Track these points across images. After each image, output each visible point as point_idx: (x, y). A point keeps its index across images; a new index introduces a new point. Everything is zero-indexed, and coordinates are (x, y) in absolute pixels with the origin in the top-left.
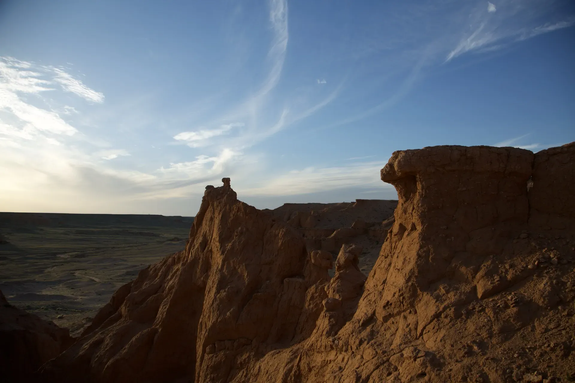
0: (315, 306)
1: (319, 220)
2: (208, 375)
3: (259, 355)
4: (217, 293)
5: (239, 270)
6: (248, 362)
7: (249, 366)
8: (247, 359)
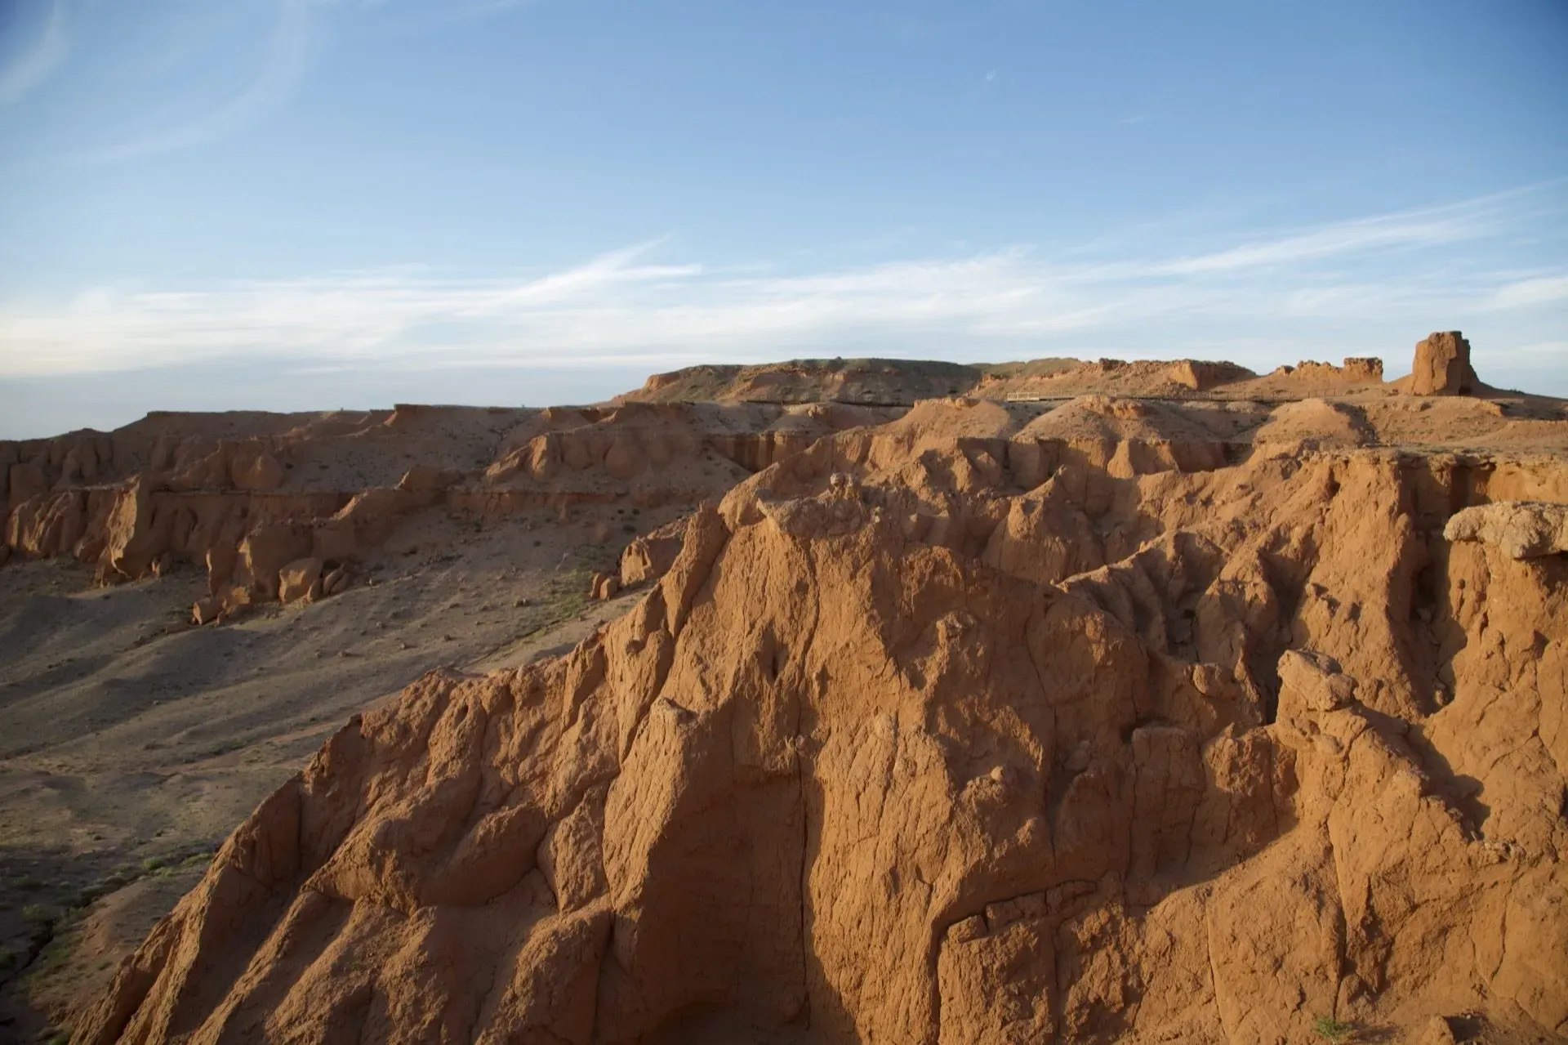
0: (1249, 783)
1: (289, 466)
2: (996, 990)
3: (1139, 909)
4: (955, 789)
5: (996, 724)
6: (1116, 931)
7: (1122, 940)
8: (1109, 925)
